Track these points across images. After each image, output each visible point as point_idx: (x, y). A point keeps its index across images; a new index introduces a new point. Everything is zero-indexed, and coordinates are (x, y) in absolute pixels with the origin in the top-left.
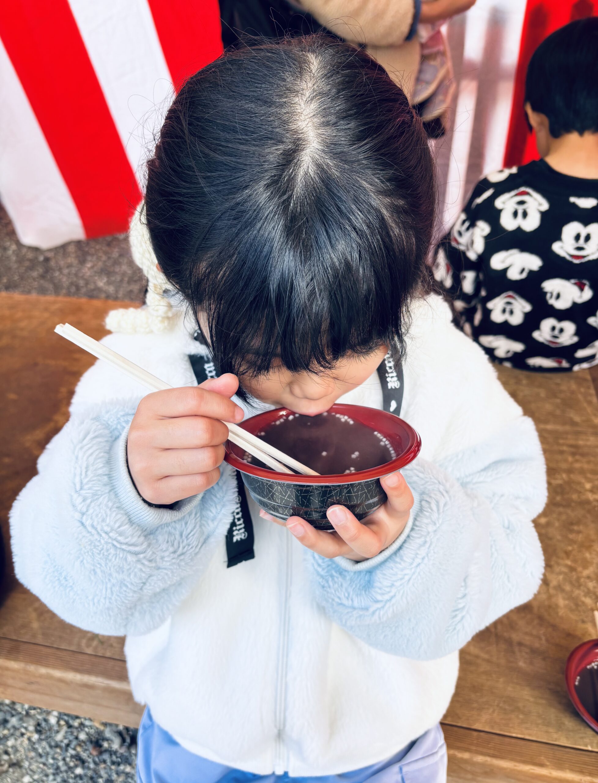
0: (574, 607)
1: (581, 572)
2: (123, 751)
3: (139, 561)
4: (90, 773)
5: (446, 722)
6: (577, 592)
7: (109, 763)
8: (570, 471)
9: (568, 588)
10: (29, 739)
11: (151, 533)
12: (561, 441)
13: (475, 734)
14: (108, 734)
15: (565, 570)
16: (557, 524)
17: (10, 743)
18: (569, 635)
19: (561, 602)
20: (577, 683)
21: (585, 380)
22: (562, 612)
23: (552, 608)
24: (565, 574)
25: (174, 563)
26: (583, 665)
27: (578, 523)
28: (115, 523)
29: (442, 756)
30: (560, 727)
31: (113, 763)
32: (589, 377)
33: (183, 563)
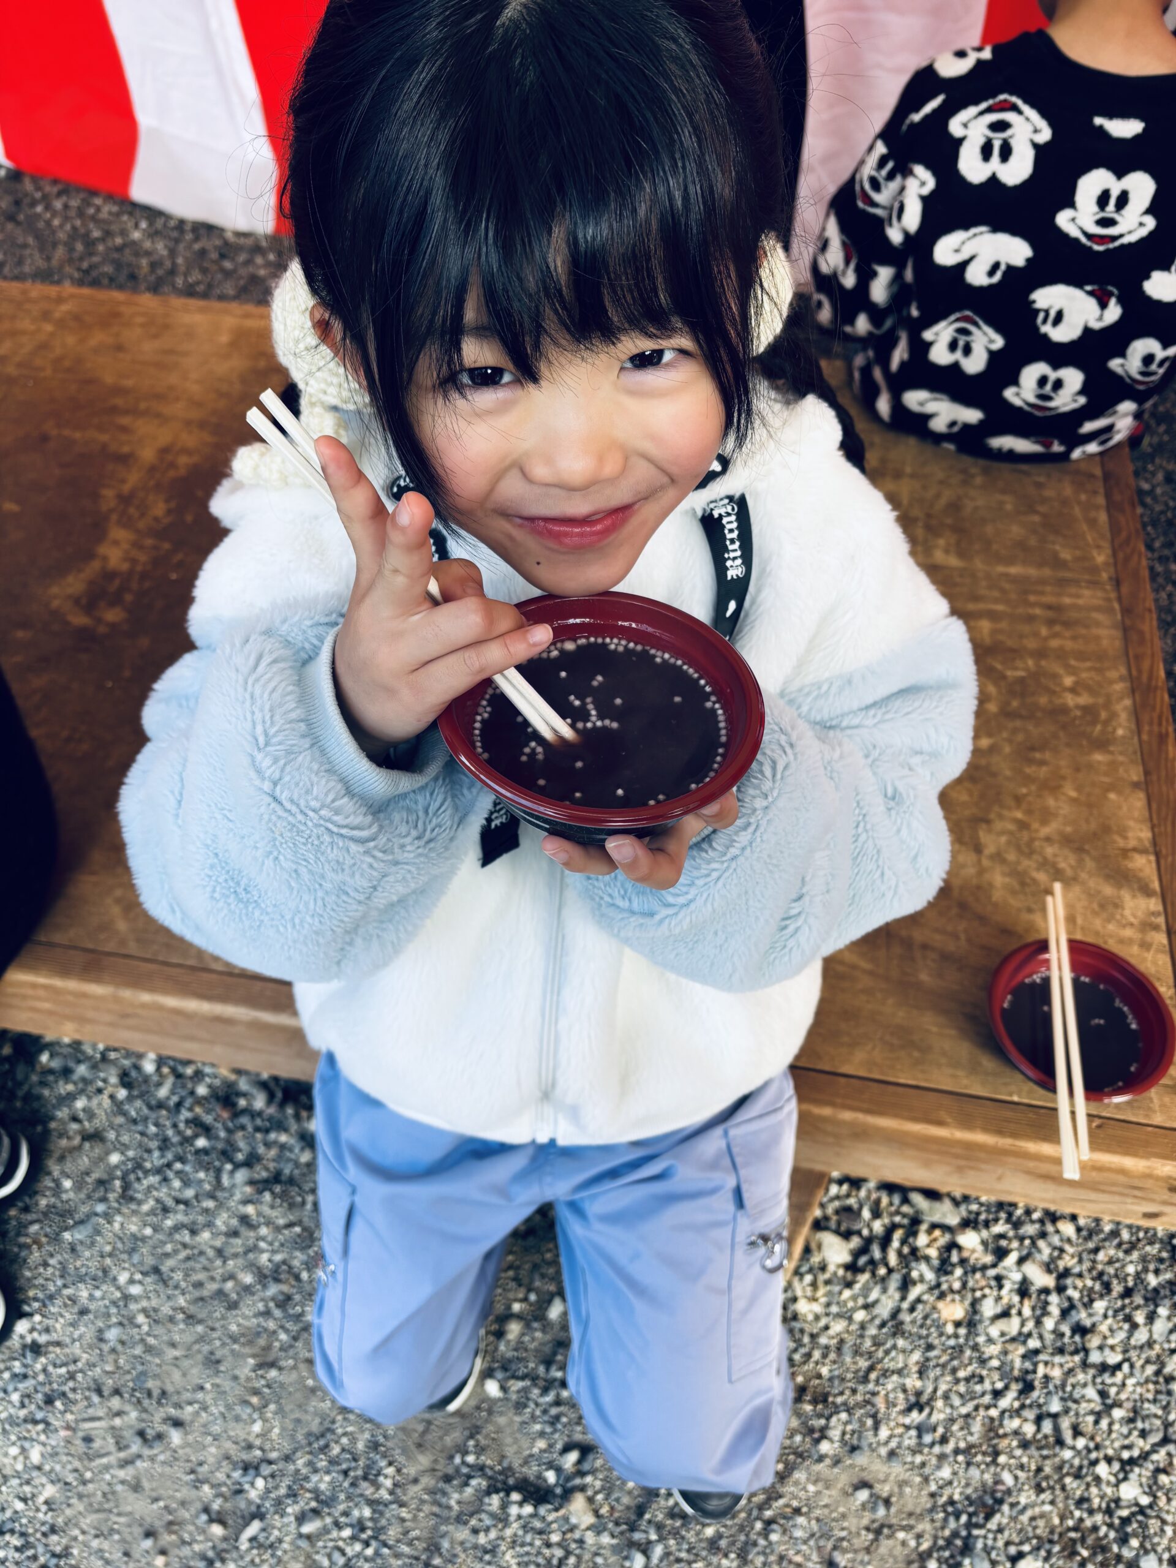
0: (1017, 887)
1: (1037, 831)
2: (272, 1110)
3: (367, 852)
4: (220, 1146)
5: (800, 1064)
6: (1026, 863)
7: (250, 1129)
8: (1041, 654)
9: (1011, 856)
10: (112, 1097)
11: (380, 811)
12: (1032, 598)
13: (842, 1080)
14: (243, 1085)
15: (1011, 827)
16: (1007, 749)
17: (80, 1104)
18: (1006, 932)
19: (999, 879)
20: (1006, 1005)
21: (1092, 476)
22: (997, 895)
23: (982, 890)
24: (1011, 833)
25: (420, 855)
26: (1019, 978)
27: (1042, 747)
28: (326, 795)
29: (790, 1113)
30: (974, 1069)
31: (257, 1129)
32: (1098, 471)
33: (433, 855)
